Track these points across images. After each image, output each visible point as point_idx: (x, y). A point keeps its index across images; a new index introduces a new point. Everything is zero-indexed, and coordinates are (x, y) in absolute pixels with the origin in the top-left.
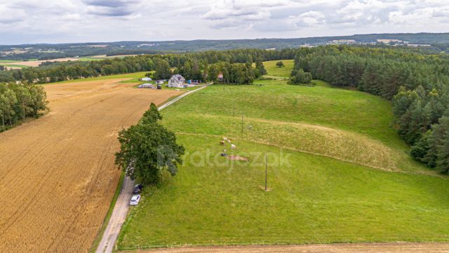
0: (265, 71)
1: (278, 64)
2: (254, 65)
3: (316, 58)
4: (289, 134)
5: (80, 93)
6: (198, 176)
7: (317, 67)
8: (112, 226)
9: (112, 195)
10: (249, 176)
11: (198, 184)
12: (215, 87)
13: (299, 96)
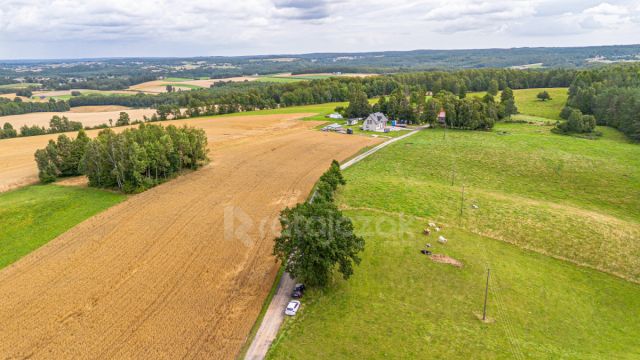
0: (516, 109)
1: (539, 96)
2: (498, 98)
3: (607, 90)
4: (539, 225)
5: (250, 132)
6: (382, 283)
7: (608, 106)
8: (258, 344)
9: (266, 294)
10: (460, 293)
11: (381, 295)
12: (431, 133)
13: (567, 157)
